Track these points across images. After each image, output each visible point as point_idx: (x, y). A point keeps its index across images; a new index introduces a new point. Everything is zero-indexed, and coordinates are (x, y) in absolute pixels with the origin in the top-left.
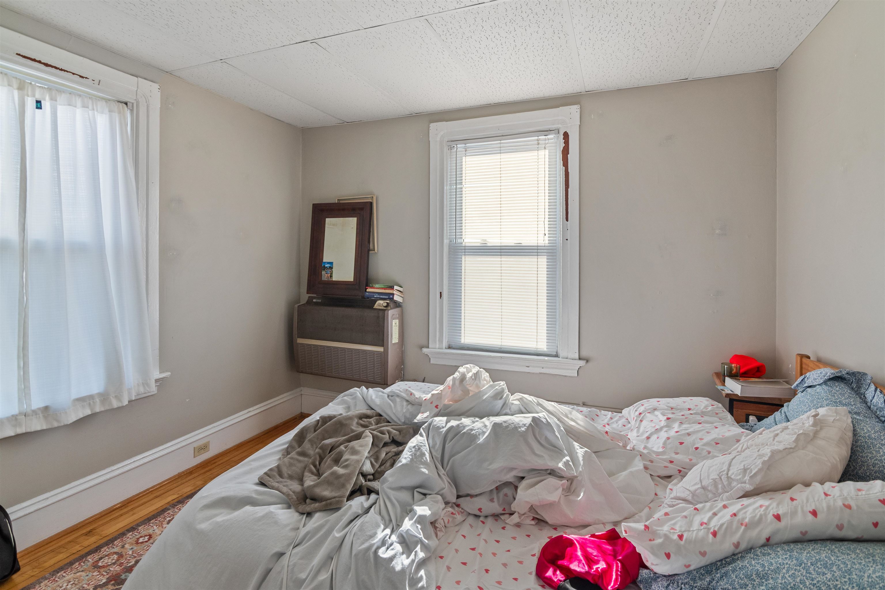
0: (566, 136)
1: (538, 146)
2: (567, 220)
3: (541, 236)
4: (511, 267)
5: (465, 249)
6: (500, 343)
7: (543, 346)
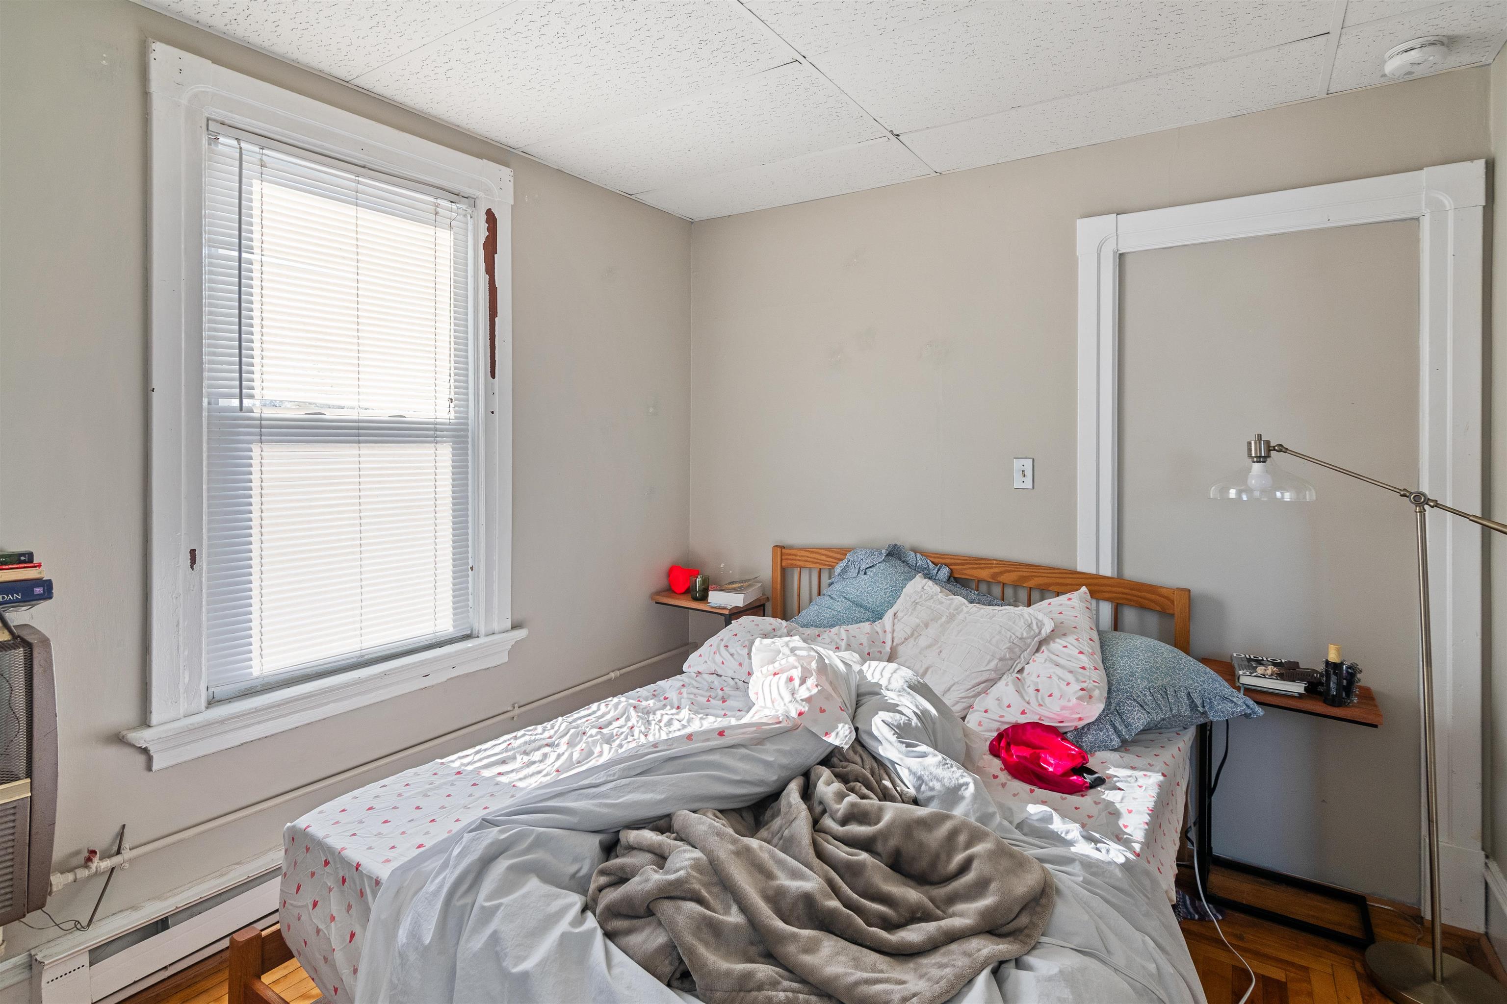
0: (491, 218)
1: (435, 218)
2: (493, 376)
3: (444, 403)
4: (381, 468)
5: (261, 427)
6: (357, 647)
7: (446, 626)
